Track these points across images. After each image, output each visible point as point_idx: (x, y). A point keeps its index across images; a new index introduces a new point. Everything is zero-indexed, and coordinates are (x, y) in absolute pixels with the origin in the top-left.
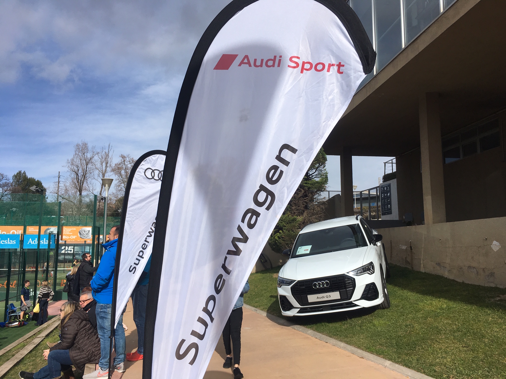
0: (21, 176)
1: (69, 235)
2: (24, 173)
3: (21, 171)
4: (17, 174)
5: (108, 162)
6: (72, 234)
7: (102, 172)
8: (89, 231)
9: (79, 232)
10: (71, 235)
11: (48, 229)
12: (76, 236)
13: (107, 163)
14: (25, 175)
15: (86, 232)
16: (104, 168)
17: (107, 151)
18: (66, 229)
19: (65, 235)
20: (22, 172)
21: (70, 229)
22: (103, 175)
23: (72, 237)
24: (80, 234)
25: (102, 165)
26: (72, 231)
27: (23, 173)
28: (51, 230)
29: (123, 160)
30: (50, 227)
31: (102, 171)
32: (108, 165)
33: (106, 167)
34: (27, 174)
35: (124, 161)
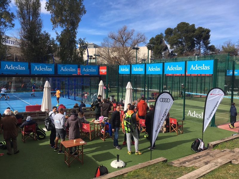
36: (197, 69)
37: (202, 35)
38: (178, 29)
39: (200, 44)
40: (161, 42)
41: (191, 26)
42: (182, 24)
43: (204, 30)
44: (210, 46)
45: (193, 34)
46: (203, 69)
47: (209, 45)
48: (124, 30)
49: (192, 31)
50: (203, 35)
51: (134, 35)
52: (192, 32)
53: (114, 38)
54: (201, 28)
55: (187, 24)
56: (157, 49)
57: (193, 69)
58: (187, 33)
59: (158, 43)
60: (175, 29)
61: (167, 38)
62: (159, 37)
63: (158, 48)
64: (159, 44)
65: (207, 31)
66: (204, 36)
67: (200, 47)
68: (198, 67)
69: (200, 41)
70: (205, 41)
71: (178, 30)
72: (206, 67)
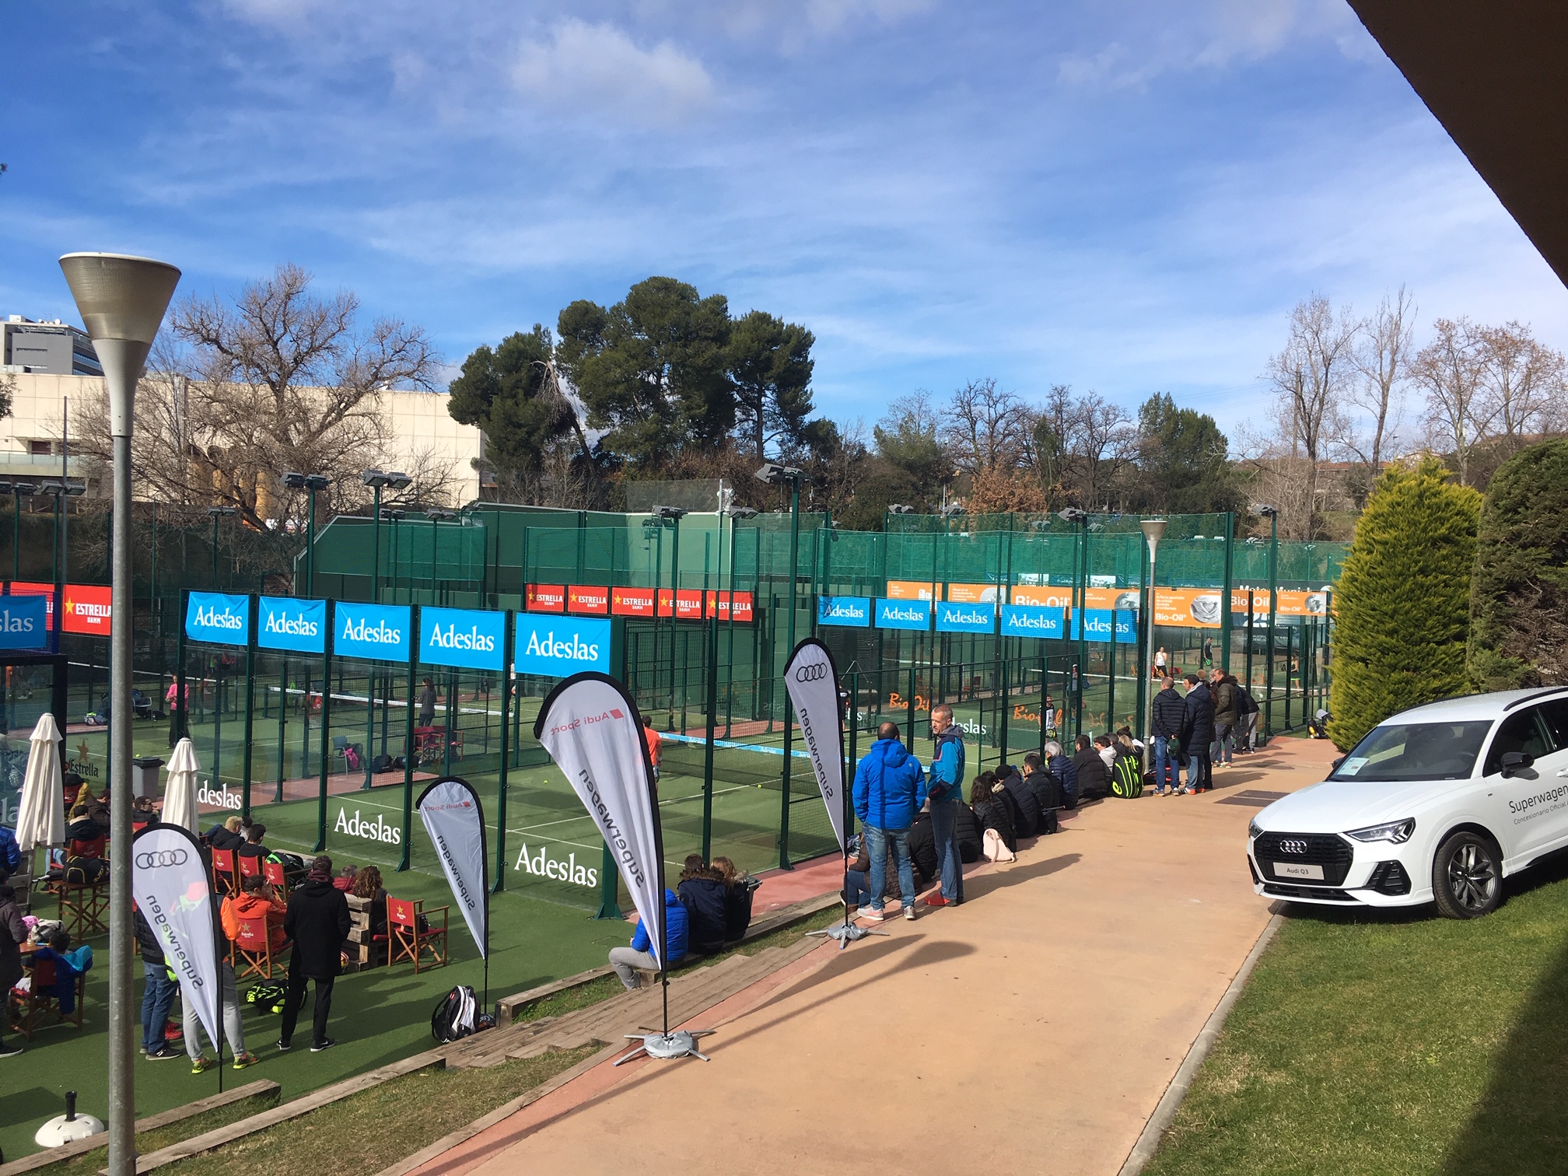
0: (1159, 408)
1: (1170, 613)
2: (1168, 398)
3: (1159, 393)
4: (1151, 401)
5: (1398, 347)
6: (1175, 609)
7: (1382, 381)
8: (1215, 604)
9: (1193, 606)
10: (1174, 612)
11: (1123, 596)
12: (1185, 616)
13: (1394, 352)
14: (1171, 405)
15: (1207, 607)
16: (1387, 369)
17: (1395, 314)
18: (1162, 597)
19: (1160, 611)
20: (1163, 396)
21: (1171, 598)
22: (1383, 388)
23: (1175, 617)
24: (1195, 611)
25: (1381, 357)
26: (1175, 603)
27: (1166, 398)
28: (1130, 599)
29: (1443, 338)
30: (1126, 592)
31: (1381, 375)
32: (1398, 357)
33: (1393, 362)
34: (1175, 401)
35: (1449, 340)
36: (551, 654)
37: (769, 359)
38: (632, 316)
39: (758, 406)
40: (537, 380)
41: (705, 303)
42: (659, 289)
43: (780, 333)
44: (813, 424)
45: (715, 350)
46: (575, 657)
47: (808, 418)
48: (288, 296)
49: (711, 335)
50: (776, 362)
51: (350, 329)
52: (714, 339)
53: (216, 342)
54: (764, 318)
55: (685, 293)
56: (512, 422)
57: (538, 653)
58: (685, 346)
59: (516, 386)
60: (616, 309)
61: (570, 360)
62: (522, 354)
63: (515, 420)
64: (521, 392)
65: (793, 342)
66: (778, 367)
67: (759, 425)
68: (556, 647)
69: (761, 394)
70: (788, 396)
71: (636, 321)
72: (585, 646)
